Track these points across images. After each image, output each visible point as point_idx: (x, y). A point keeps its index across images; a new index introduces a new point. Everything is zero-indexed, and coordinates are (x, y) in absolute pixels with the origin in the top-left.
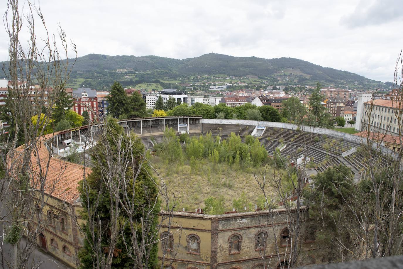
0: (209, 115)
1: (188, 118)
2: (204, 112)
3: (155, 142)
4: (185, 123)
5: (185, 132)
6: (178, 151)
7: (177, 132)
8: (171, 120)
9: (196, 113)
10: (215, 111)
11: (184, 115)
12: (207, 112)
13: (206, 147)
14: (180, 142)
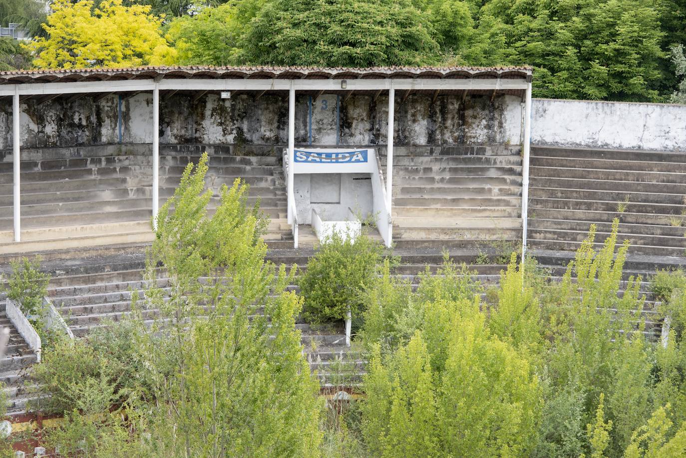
0: (606, 60)
1: (392, 86)
2: (549, 35)
3: (57, 320)
4: (361, 134)
5: (355, 226)
6: (275, 414)
7: (274, 223)
8: (220, 110)
9: (471, 40)
10: (665, 24)
11: (351, 61)
12: (581, 36)
13: (559, 380)
14: (302, 321)
